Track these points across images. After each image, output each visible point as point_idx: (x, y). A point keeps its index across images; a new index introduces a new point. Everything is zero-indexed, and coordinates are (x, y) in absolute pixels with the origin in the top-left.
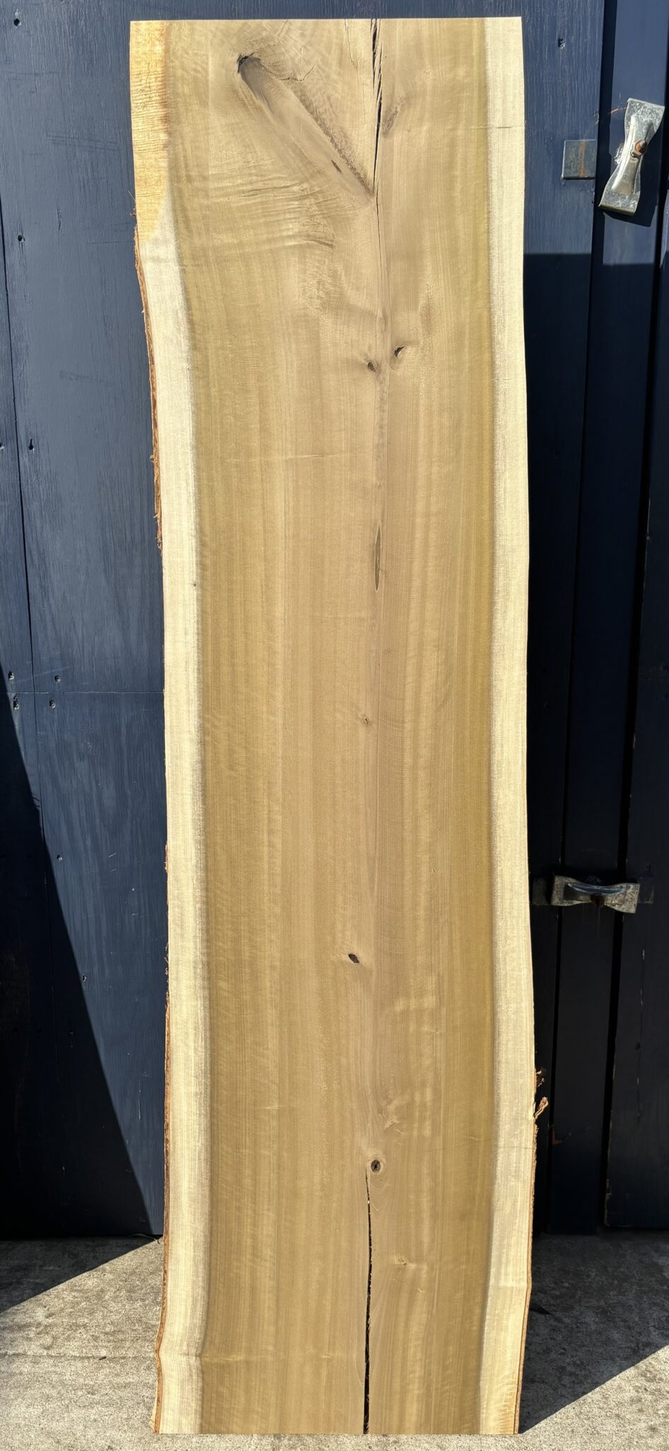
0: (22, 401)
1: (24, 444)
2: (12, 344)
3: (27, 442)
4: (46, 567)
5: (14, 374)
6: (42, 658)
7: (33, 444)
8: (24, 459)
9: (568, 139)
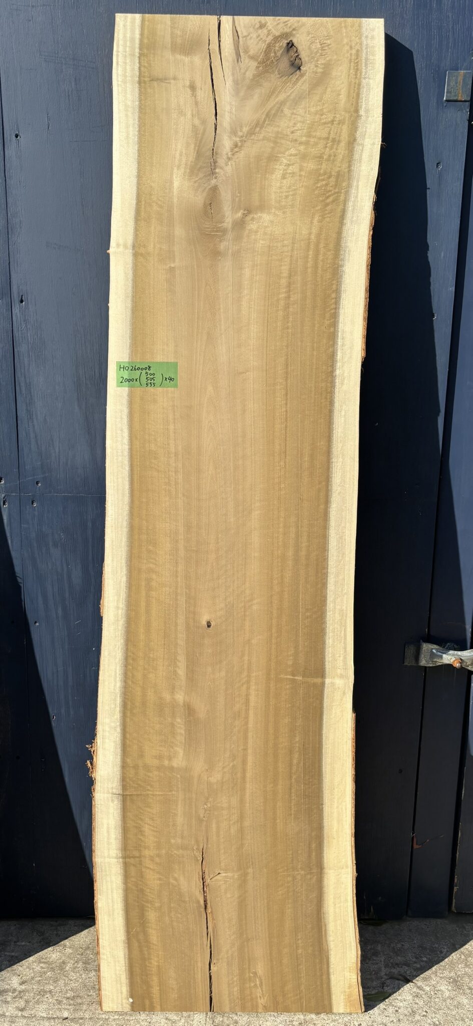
0: (16, 264)
1: (16, 299)
2: (9, 220)
3: (19, 297)
4: (31, 396)
5: (10, 244)
6: (26, 467)
7: (23, 299)
8: (16, 310)
9: (450, 70)
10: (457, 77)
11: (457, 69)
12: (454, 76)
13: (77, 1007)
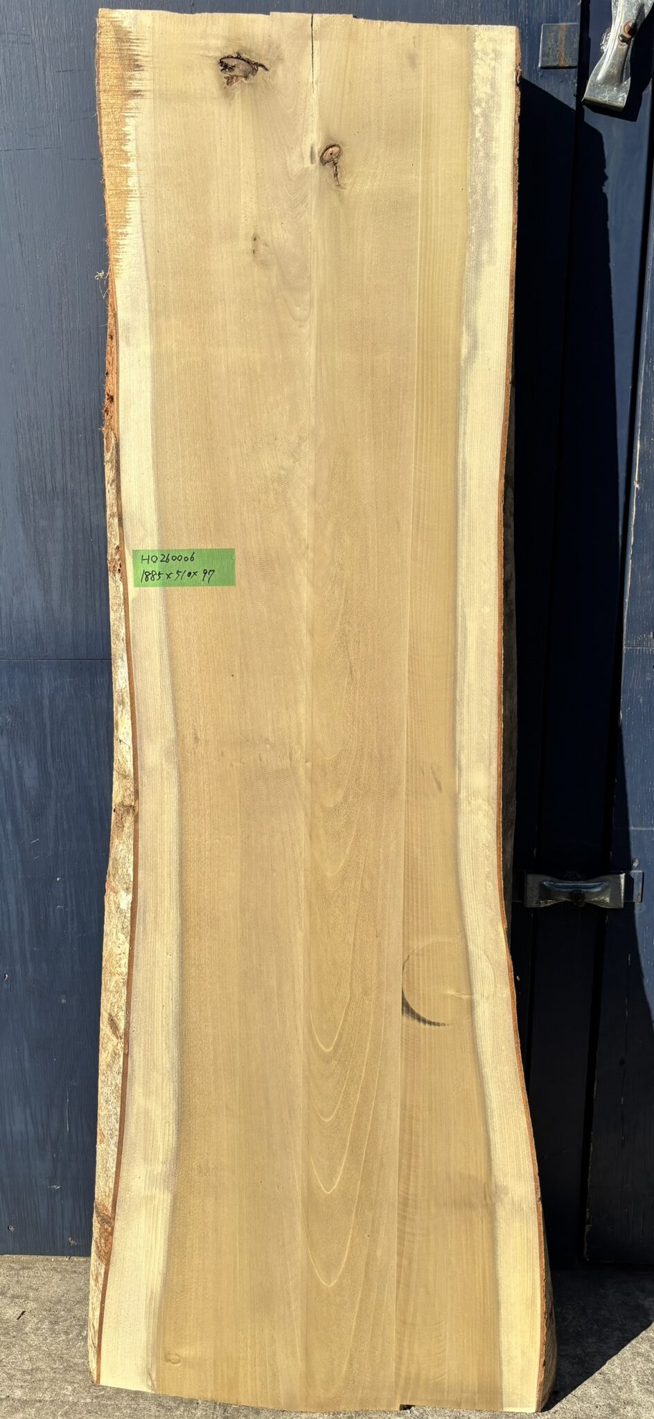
9: (547, 22)
10: (557, 33)
11: (556, 21)
12: (553, 31)
13: (34, 1385)
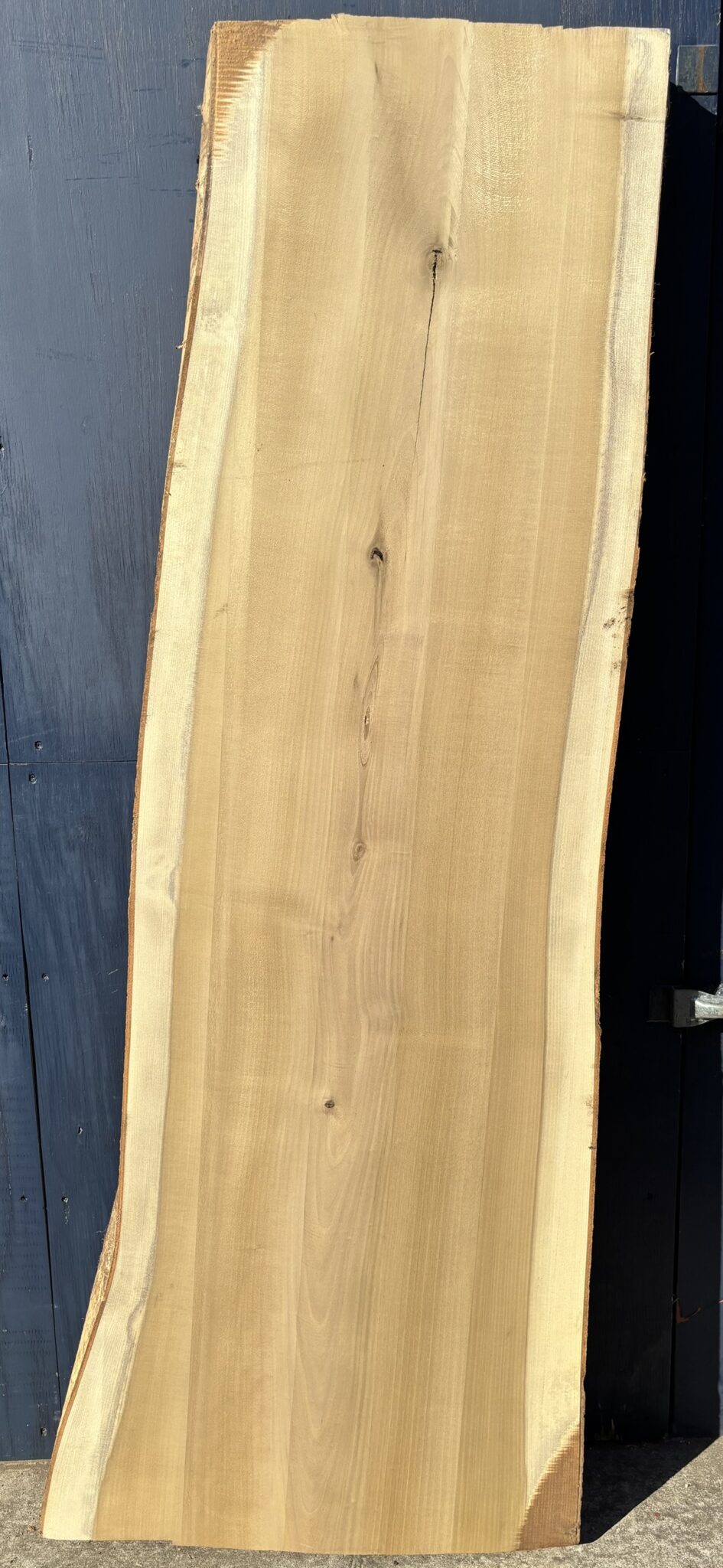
4: (21, 602)
6: (18, 720)
7: (2, 442)
9: (683, 44)
10: (695, 54)
11: (694, 42)
12: (691, 54)
